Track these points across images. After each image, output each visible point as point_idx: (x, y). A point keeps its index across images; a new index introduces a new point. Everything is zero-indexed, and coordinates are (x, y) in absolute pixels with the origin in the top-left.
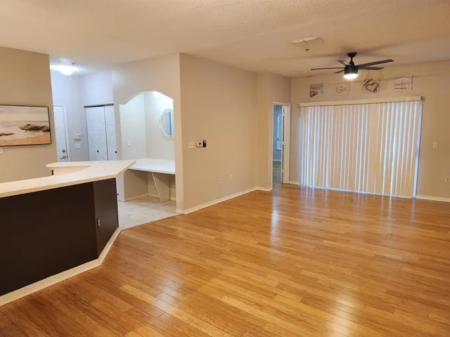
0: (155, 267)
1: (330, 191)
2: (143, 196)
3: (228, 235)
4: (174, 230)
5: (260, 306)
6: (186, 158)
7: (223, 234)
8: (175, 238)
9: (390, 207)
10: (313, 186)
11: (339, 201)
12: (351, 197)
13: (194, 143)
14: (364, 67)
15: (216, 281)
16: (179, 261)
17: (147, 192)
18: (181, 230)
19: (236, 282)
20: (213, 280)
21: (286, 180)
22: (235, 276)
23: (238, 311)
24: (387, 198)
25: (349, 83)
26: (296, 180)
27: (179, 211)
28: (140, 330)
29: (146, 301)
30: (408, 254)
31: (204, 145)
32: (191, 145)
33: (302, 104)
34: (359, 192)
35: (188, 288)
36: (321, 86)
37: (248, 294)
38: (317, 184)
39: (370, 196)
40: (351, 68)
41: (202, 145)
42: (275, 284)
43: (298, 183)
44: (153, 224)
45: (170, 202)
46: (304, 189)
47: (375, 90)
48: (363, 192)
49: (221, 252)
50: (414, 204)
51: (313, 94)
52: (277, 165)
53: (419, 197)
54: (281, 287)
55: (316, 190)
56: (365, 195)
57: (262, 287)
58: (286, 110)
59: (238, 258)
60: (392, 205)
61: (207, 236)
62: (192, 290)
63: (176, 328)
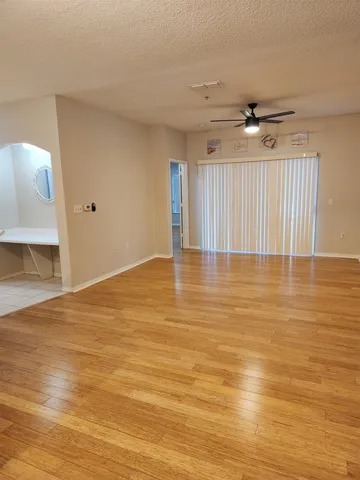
0: (39, 364)
1: (231, 254)
2: (17, 273)
3: (129, 313)
4: (61, 313)
5: (177, 397)
6: (72, 225)
7: (123, 311)
8: (63, 323)
9: (290, 266)
10: (214, 249)
11: (240, 264)
12: (253, 259)
13: (80, 206)
14: (264, 119)
15: (120, 373)
16: (70, 352)
17: (23, 269)
18: (70, 312)
19: (145, 371)
20: (117, 372)
21: (186, 245)
22: (143, 363)
23: (151, 408)
24: (287, 257)
25: (248, 138)
26: (195, 245)
27: (66, 289)
28: (25, 454)
29: (31, 412)
30: (321, 314)
31: (94, 209)
32: (77, 208)
33: (200, 162)
34: (260, 253)
35: (86, 386)
36: (218, 142)
37: (161, 384)
38: (219, 247)
39: (271, 257)
40: (252, 120)
41: (91, 208)
42: (190, 365)
43: (199, 248)
44: (33, 308)
45: (53, 279)
46: (205, 253)
47: (273, 147)
48: (264, 253)
49: (123, 335)
50: (312, 263)
51: (211, 151)
52: (176, 229)
53: (317, 255)
54: (198, 369)
55: (218, 254)
56: (266, 256)
57: (177, 372)
58: (183, 168)
59: (145, 340)
60: (293, 265)
61: (104, 317)
62: (91, 388)
63: (74, 443)
